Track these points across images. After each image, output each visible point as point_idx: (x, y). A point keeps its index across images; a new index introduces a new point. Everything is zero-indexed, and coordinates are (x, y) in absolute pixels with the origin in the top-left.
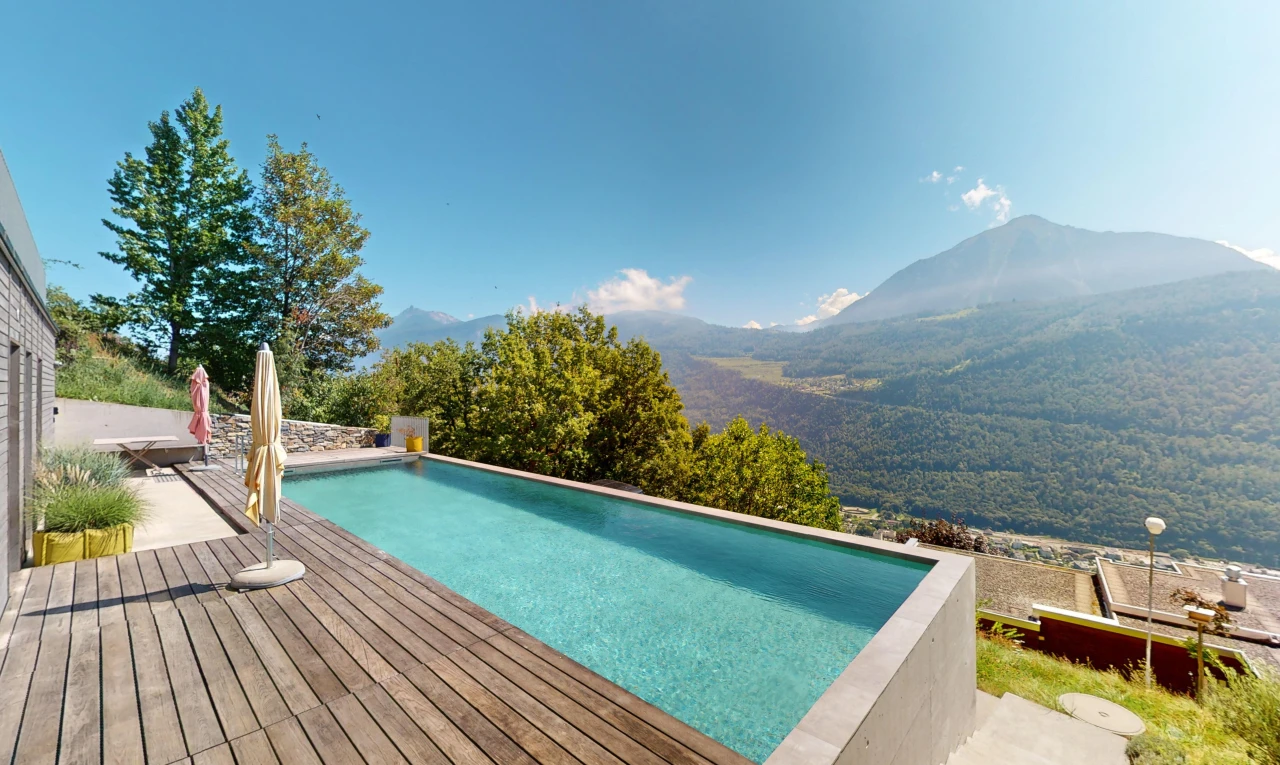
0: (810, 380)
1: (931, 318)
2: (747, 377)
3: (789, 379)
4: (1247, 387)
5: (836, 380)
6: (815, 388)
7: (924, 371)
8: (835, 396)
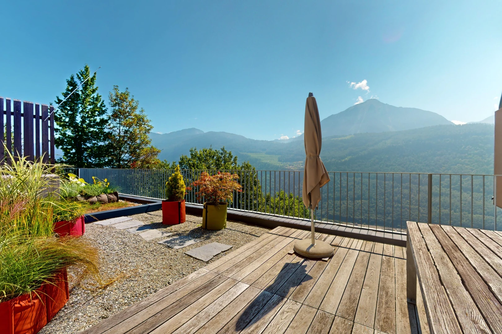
0: (289, 163)
1: (337, 139)
2: (263, 161)
3: (281, 163)
4: (444, 168)
5: (299, 163)
6: (291, 167)
7: (333, 160)
8: (299, 170)
